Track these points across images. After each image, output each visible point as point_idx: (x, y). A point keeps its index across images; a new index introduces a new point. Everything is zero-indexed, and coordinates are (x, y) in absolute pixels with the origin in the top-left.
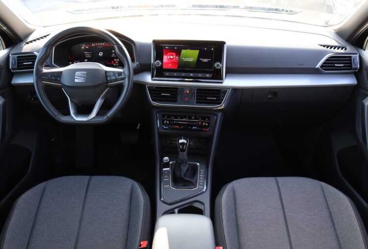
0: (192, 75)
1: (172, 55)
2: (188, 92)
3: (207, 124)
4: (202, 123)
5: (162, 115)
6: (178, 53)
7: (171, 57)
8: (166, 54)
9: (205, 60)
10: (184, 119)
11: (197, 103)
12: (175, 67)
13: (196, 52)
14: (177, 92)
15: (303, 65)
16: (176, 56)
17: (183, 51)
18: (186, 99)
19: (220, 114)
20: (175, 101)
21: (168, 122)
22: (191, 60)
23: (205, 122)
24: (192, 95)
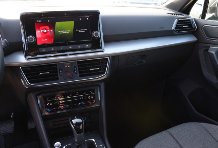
0: (70, 47)
1: (46, 29)
2: (69, 66)
3: (92, 97)
4: (87, 96)
5: (44, 97)
6: (52, 26)
7: (45, 31)
8: (39, 29)
9: (82, 31)
10: (68, 97)
11: (81, 76)
12: (52, 42)
13: (71, 24)
14: (56, 68)
15: (163, 28)
16: (50, 30)
17: (58, 24)
18: (69, 74)
19: (102, 85)
20: (57, 79)
21: (51, 104)
22: (67, 32)
23: (90, 95)
24: (74, 69)
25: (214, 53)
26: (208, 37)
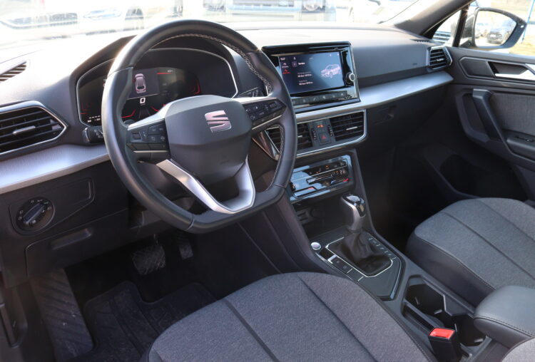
0: (324, 97)
2: (322, 126)
3: (344, 172)
10: (317, 174)
15: (417, 64)
20: (311, 146)
23: (342, 170)
24: (329, 129)
25: (481, 97)
26: (470, 74)
